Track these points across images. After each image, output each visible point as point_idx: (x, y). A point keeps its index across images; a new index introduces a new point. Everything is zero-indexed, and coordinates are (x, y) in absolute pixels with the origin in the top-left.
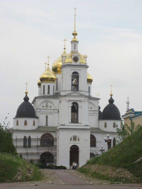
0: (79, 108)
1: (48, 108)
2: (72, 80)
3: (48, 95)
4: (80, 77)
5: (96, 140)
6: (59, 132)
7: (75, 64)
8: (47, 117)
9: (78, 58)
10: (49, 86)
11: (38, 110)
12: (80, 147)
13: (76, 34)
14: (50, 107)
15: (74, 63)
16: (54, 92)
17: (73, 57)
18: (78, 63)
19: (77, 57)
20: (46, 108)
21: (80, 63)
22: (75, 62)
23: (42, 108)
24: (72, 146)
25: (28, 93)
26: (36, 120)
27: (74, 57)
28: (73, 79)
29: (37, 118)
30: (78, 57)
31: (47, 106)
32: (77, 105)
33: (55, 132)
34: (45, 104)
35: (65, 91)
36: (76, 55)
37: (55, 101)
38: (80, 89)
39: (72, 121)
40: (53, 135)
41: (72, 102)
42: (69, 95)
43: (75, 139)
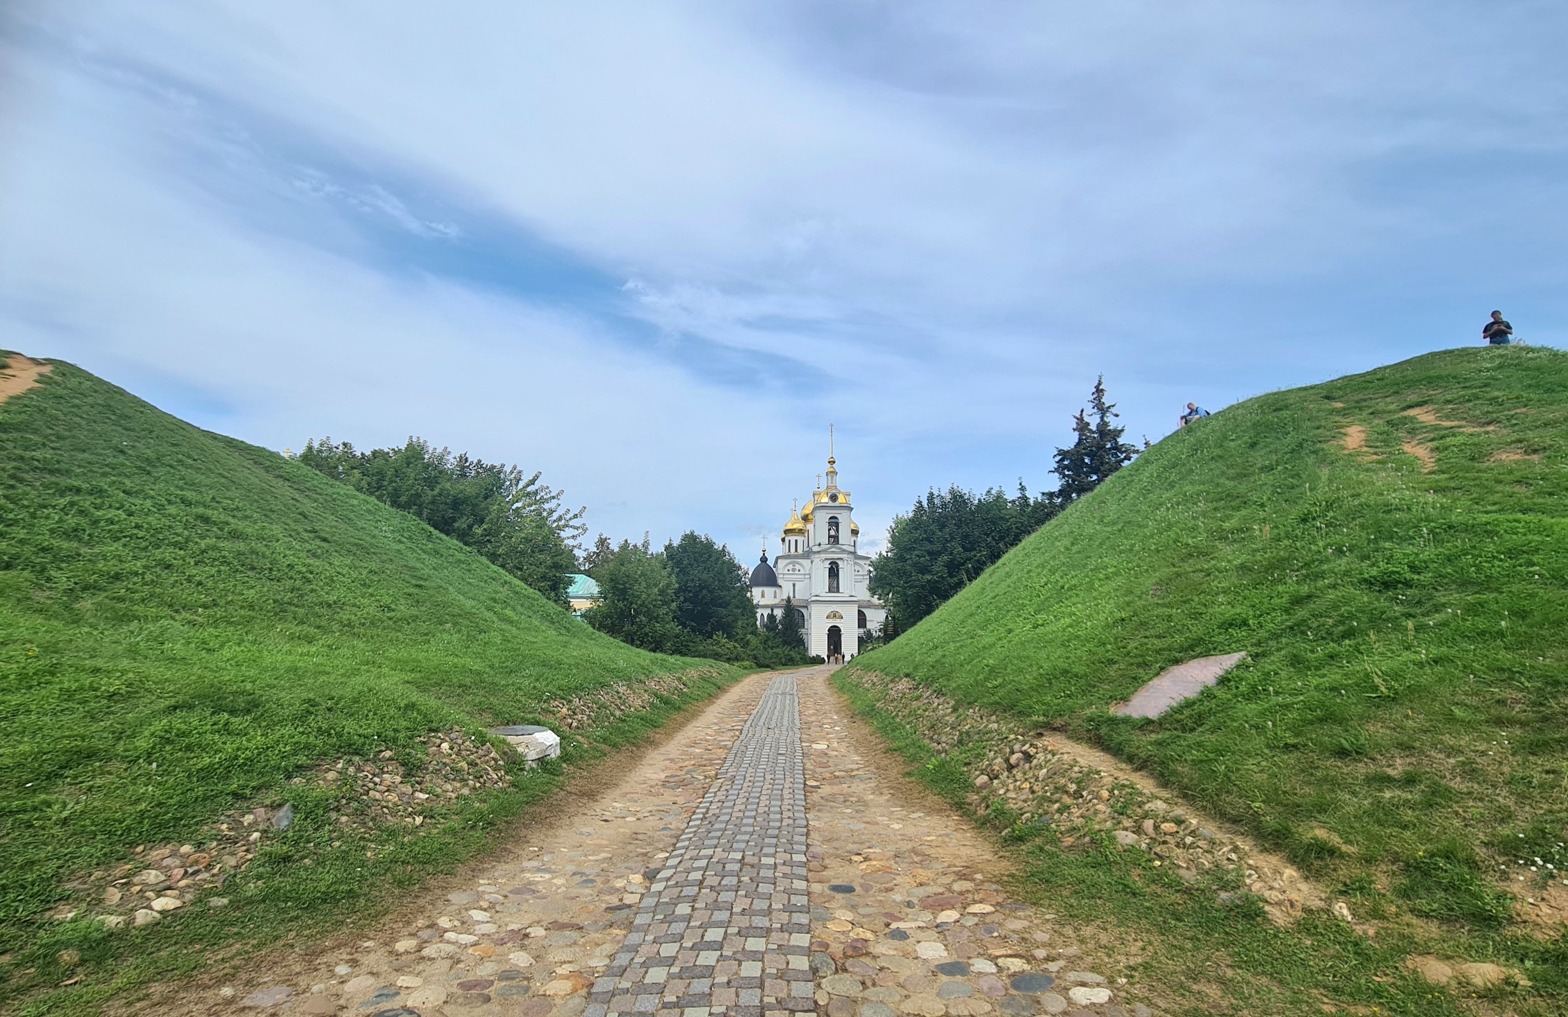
0: (840, 570)
1: (795, 573)
2: (829, 530)
3: (796, 553)
4: (840, 525)
5: (865, 618)
6: (810, 606)
7: (833, 505)
8: (794, 585)
11: (781, 576)
12: (842, 628)
13: (835, 462)
14: (799, 571)
15: (831, 504)
16: (803, 550)
17: (829, 494)
18: (836, 504)
19: (835, 494)
20: (793, 573)
21: (840, 503)
22: (833, 501)
23: (786, 572)
24: (830, 628)
26: (778, 590)
27: (831, 494)
28: (830, 528)
29: (781, 586)
30: (837, 494)
31: (794, 570)
32: (837, 567)
33: (806, 607)
34: (790, 567)
35: (820, 545)
36: (834, 491)
37: (806, 562)
38: (840, 542)
39: (830, 591)
40: (804, 611)
41: (829, 561)
42: (825, 551)
43: (835, 616)
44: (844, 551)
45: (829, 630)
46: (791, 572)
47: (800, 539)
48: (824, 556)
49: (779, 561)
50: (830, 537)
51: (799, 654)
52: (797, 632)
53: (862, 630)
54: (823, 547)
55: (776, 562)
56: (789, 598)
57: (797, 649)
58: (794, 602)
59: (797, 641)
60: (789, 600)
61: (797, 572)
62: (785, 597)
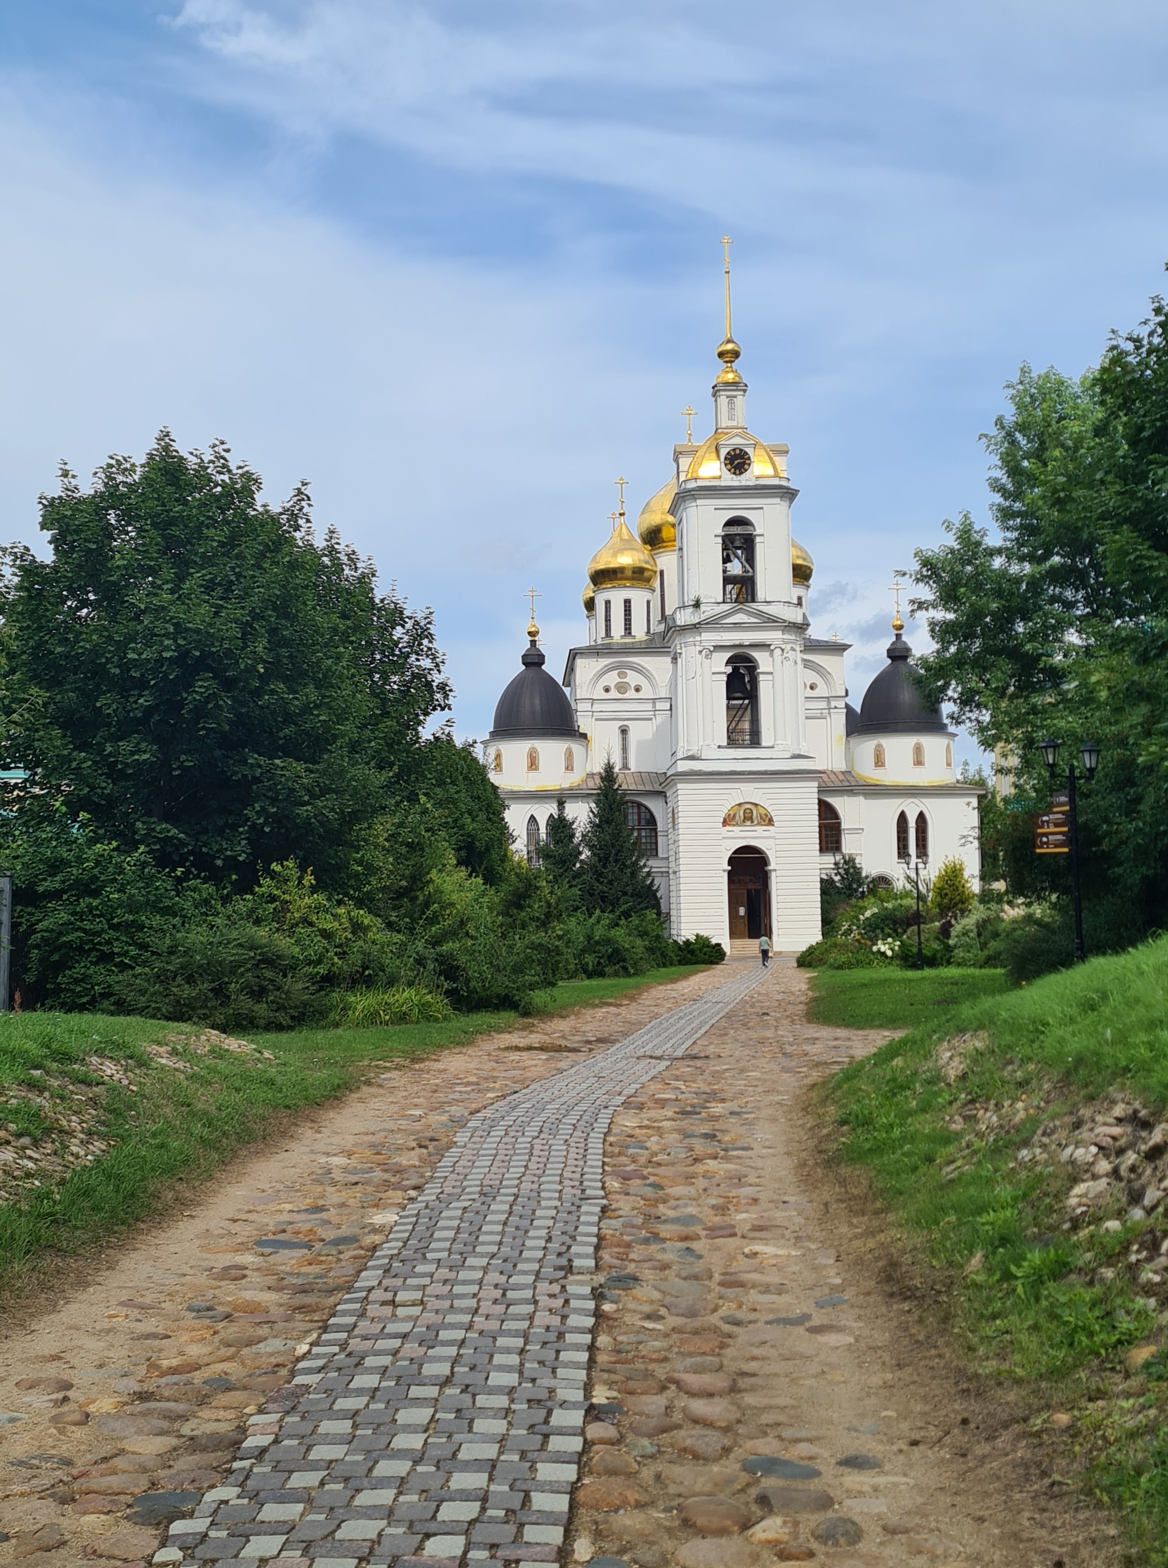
0: (761, 677)
1: (626, 696)
2: (726, 560)
3: (628, 640)
4: (758, 539)
5: (840, 824)
6: (674, 790)
7: (736, 484)
8: (624, 731)
9: (746, 453)
10: (627, 602)
11: (586, 706)
12: (771, 855)
13: (736, 354)
14: (637, 689)
15: (730, 480)
16: (649, 629)
17: (723, 452)
18: (746, 480)
19: (741, 450)
20: (620, 696)
21: (757, 478)
22: (734, 473)
23: (600, 694)
24: (734, 853)
25: (537, 632)
26: (576, 747)
27: (728, 450)
28: (728, 555)
29: (584, 736)
30: (747, 450)
31: (622, 688)
32: (752, 668)
33: (662, 794)
34: (612, 679)
35: (697, 605)
36: (738, 441)
37: (657, 665)
38: (760, 594)
39: (733, 741)
40: (654, 806)
41: (728, 655)
42: (713, 624)
43: (748, 818)
44: (771, 622)
45: (731, 861)
46: (614, 694)
47: (639, 597)
48: (710, 638)
49: (579, 662)
50: (728, 580)
51: (643, 934)
52: (635, 869)
53: (829, 860)
54: (708, 611)
55: (570, 669)
56: (609, 768)
57: (635, 920)
58: (626, 783)
59: (636, 895)
60: (609, 776)
61: (632, 693)
62: (598, 768)
